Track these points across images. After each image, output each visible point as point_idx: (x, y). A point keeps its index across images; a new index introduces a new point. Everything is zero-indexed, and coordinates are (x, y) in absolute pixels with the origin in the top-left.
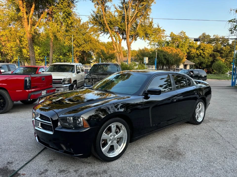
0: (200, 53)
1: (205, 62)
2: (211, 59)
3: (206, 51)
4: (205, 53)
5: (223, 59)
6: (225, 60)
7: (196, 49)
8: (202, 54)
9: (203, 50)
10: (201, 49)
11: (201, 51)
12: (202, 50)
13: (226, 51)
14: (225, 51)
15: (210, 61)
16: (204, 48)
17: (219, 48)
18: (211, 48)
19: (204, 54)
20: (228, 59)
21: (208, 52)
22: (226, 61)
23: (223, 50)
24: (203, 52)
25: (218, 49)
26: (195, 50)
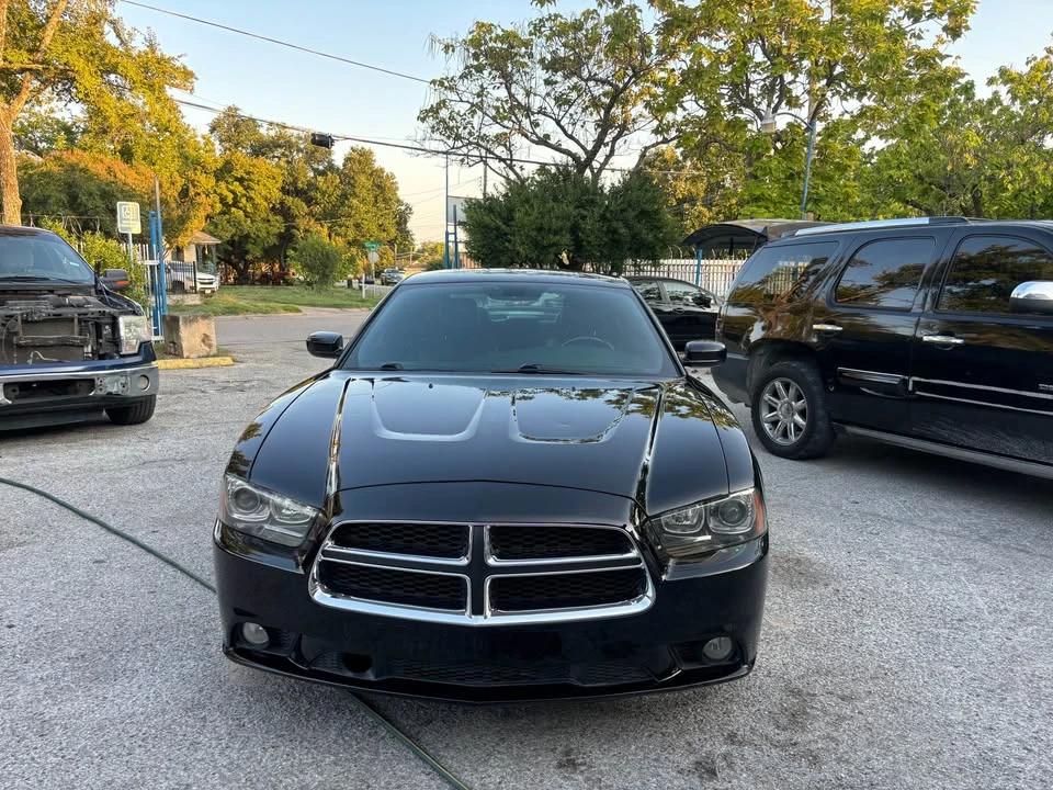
0: (233, 192)
1: (258, 236)
2: (278, 225)
3: (256, 187)
4: (252, 194)
5: (322, 226)
6: (330, 228)
7: (216, 176)
8: (244, 200)
9: (246, 183)
10: (237, 179)
11: (239, 189)
12: (241, 180)
13: (329, 196)
14: (323, 194)
15: (276, 231)
16: (248, 173)
17: (303, 179)
18: (274, 178)
19: (250, 199)
20: (340, 226)
21: (264, 193)
22: (333, 235)
23: (317, 189)
24: (244, 192)
25: (300, 185)
26: (213, 181)
